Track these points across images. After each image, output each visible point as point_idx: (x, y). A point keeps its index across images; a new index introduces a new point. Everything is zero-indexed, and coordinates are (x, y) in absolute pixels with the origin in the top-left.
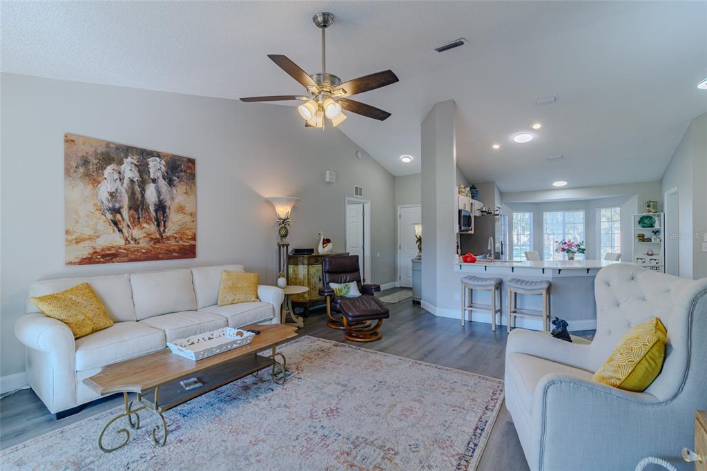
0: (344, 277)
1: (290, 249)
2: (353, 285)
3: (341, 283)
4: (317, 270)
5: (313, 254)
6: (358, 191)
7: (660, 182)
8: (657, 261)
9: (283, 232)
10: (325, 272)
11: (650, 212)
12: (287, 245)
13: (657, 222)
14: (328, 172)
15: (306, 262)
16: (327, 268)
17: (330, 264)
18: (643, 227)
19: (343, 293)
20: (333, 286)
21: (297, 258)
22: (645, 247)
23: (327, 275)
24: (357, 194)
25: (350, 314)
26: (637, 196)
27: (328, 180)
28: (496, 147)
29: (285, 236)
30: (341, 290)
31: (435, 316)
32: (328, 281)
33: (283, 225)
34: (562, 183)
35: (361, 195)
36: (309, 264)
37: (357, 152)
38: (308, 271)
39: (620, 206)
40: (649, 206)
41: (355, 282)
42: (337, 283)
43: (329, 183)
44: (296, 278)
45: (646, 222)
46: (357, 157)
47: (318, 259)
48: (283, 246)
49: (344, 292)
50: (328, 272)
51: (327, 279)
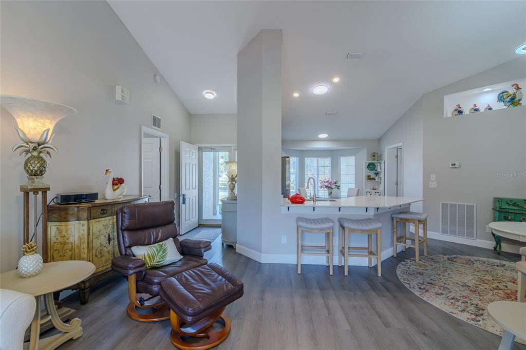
0: (153, 233)
1: (50, 196)
2: (170, 244)
3: (149, 244)
4: (105, 226)
5: (97, 202)
6: (156, 122)
7: (379, 140)
8: (379, 194)
9: (35, 166)
10: (122, 229)
11: (374, 160)
12: (45, 191)
13: (379, 167)
14: (118, 88)
15: (84, 215)
16: (127, 223)
17: (132, 216)
18: (370, 170)
19: (157, 261)
20: (140, 252)
21: (66, 209)
22: (371, 184)
23: (126, 234)
24: (154, 125)
25: (190, 311)
26: (366, 149)
27: (118, 97)
28: (296, 95)
29: (40, 173)
30: (152, 257)
31: (261, 263)
32: (127, 245)
33: (35, 154)
34: (323, 136)
35: (159, 127)
36: (90, 218)
37: (155, 76)
38: (89, 229)
39: (355, 155)
40: (374, 156)
41: (171, 239)
42: (144, 245)
43: (119, 103)
44: (63, 244)
45: (371, 166)
46: (155, 81)
47: (105, 209)
48: (36, 191)
49: (157, 259)
50: (129, 229)
51: (127, 240)
